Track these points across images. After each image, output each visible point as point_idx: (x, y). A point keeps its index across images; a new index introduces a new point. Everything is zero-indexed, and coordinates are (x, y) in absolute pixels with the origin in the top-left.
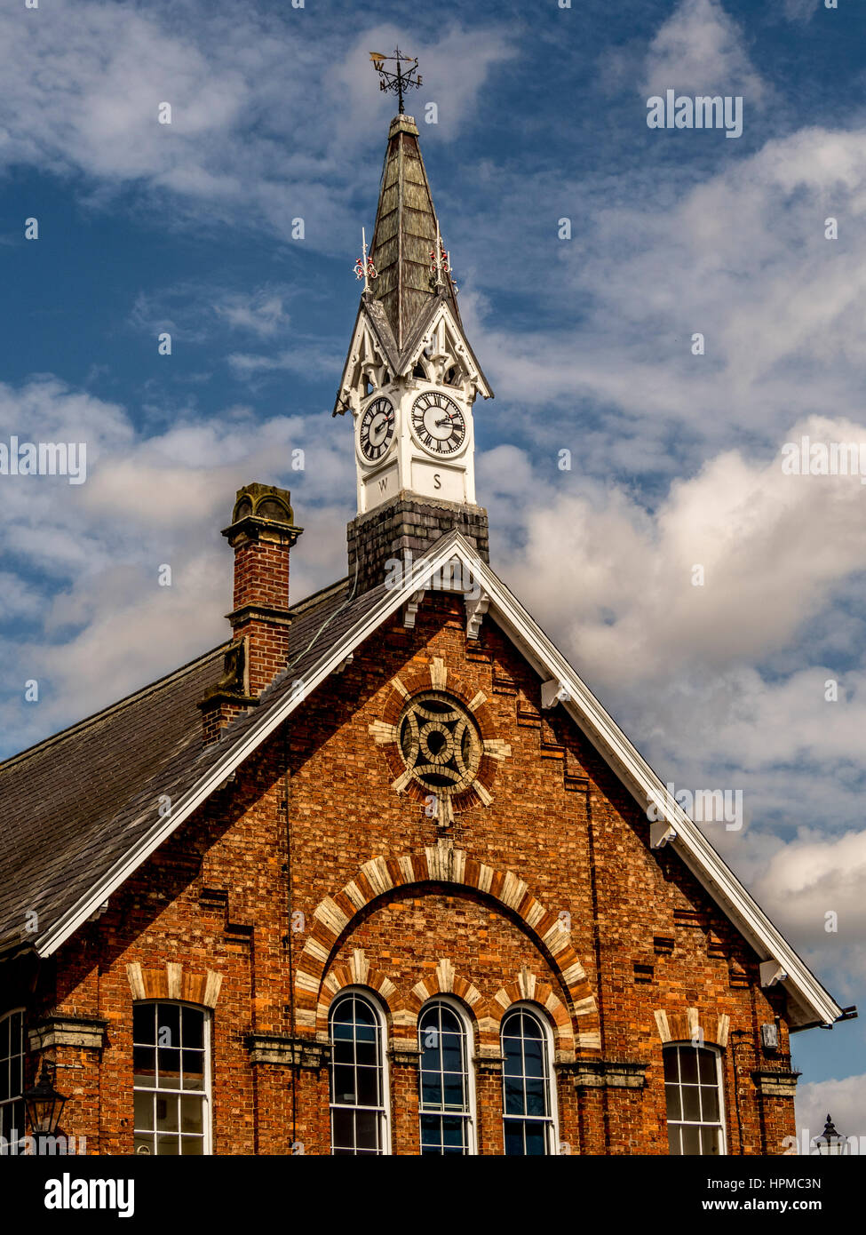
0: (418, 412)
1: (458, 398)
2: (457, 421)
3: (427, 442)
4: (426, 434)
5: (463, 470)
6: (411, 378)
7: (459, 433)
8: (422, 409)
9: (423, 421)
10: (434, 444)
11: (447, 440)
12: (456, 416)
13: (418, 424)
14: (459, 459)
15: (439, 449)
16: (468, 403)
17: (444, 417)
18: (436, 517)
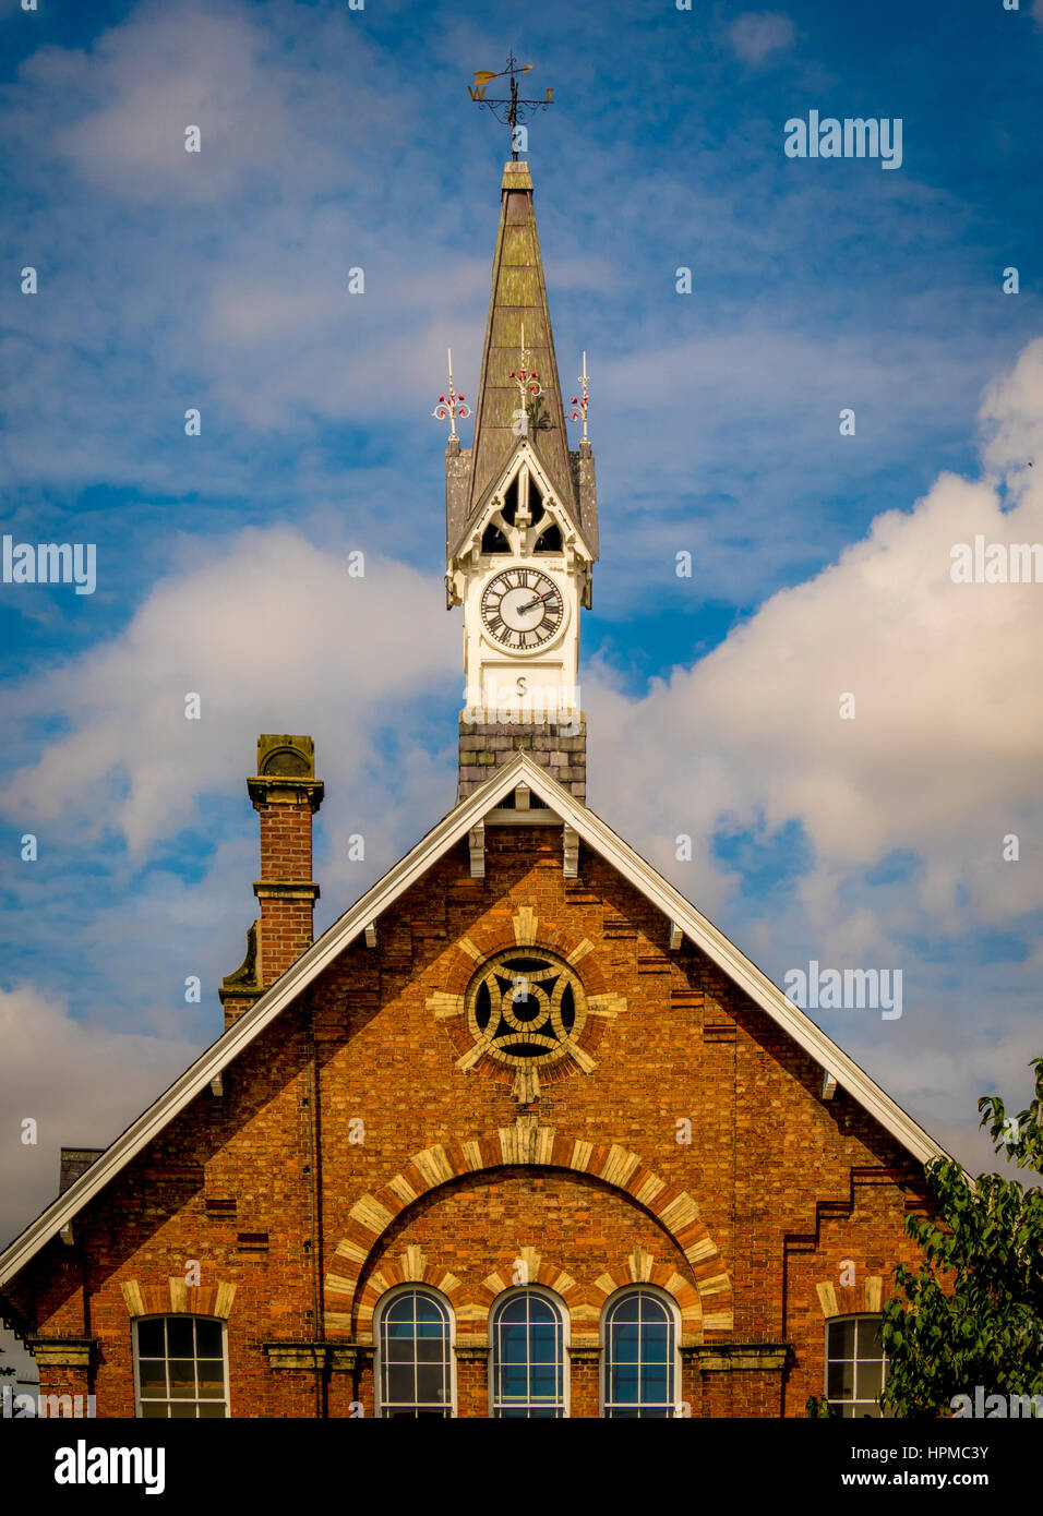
0: (492, 600)
1: (555, 569)
2: (553, 601)
3: (504, 638)
4: (503, 627)
5: (560, 665)
6: (477, 556)
7: (553, 618)
8: (499, 595)
9: (499, 611)
10: (515, 638)
11: (534, 630)
12: (552, 594)
13: (491, 616)
14: (551, 652)
15: (522, 643)
16: (569, 573)
17: (530, 600)
18: (509, 736)
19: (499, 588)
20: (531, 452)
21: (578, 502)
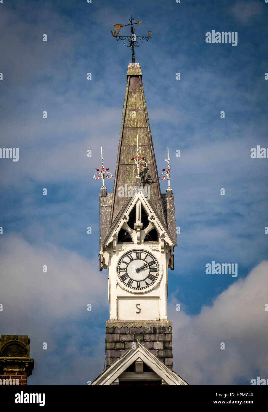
0: (123, 266)
1: (155, 250)
2: (154, 266)
3: (129, 284)
4: (129, 279)
5: (158, 298)
6: (115, 244)
7: (154, 274)
8: (126, 263)
9: (126, 271)
10: (134, 284)
11: (144, 280)
12: (153, 262)
13: (122, 274)
14: (154, 291)
15: (138, 287)
16: (162, 252)
17: (142, 265)
18: (131, 334)
19: (127, 259)
20: (142, 194)
21: (166, 218)
